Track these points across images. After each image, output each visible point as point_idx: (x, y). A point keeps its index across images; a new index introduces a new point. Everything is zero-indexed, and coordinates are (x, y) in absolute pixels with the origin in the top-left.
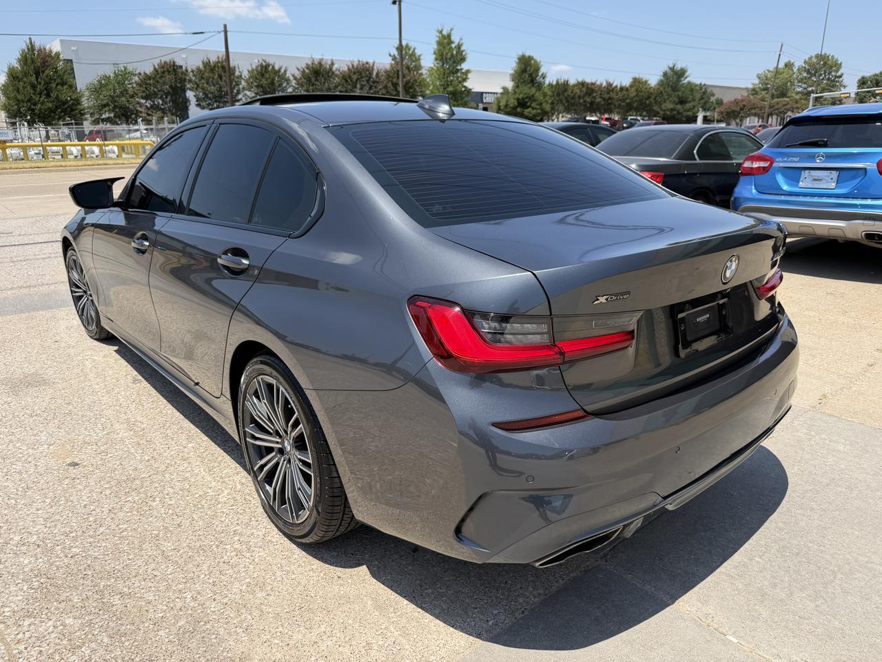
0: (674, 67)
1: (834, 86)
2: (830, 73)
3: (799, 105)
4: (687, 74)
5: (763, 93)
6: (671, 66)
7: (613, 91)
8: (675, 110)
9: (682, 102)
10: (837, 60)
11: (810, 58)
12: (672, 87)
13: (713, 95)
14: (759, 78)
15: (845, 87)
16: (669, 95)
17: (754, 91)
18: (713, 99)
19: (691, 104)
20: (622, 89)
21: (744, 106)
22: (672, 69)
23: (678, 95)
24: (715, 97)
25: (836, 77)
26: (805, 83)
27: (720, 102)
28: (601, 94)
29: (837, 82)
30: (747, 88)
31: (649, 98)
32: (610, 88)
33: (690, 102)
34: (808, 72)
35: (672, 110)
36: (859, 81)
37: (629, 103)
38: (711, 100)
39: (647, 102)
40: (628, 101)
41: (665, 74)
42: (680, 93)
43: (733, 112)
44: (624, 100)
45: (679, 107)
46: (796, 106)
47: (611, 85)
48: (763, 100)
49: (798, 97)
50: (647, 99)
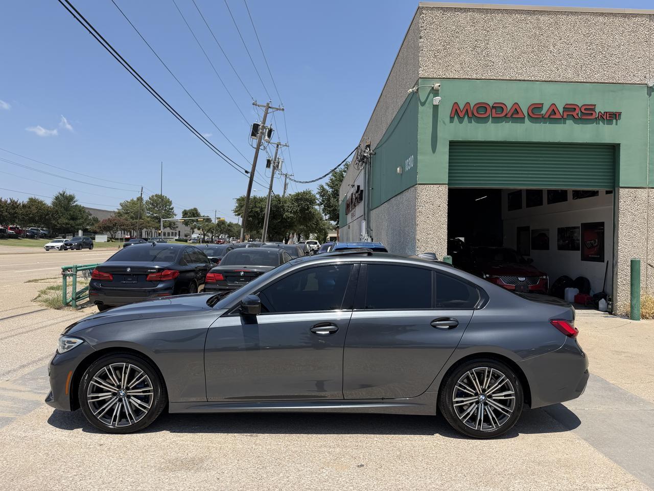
0: (64, 193)
1: (169, 214)
2: (166, 207)
3: (150, 225)
4: (75, 200)
5: (126, 215)
6: (62, 193)
7: (17, 207)
8: (69, 224)
9: (74, 218)
10: (169, 199)
11: (153, 196)
12: (64, 208)
13: (91, 215)
14: (122, 206)
15: (176, 215)
16: (63, 214)
17: (119, 214)
18: (90, 217)
19: (81, 221)
20: (24, 206)
21: (116, 223)
22: (63, 195)
23: (70, 214)
24: (92, 216)
25: (170, 209)
26: (152, 211)
27: (96, 220)
28: (7, 209)
29: (170, 212)
30: (114, 212)
31: (48, 214)
32: (14, 205)
33: (80, 219)
34: (152, 204)
35: (67, 224)
36: (183, 212)
37: (32, 217)
38: (89, 218)
39: (47, 217)
40: (31, 216)
41: (57, 198)
42: (71, 213)
43: (109, 227)
44: (27, 215)
45: (71, 222)
46: (148, 225)
47: (16, 203)
48: (126, 220)
49: (149, 219)
50: (47, 215)
